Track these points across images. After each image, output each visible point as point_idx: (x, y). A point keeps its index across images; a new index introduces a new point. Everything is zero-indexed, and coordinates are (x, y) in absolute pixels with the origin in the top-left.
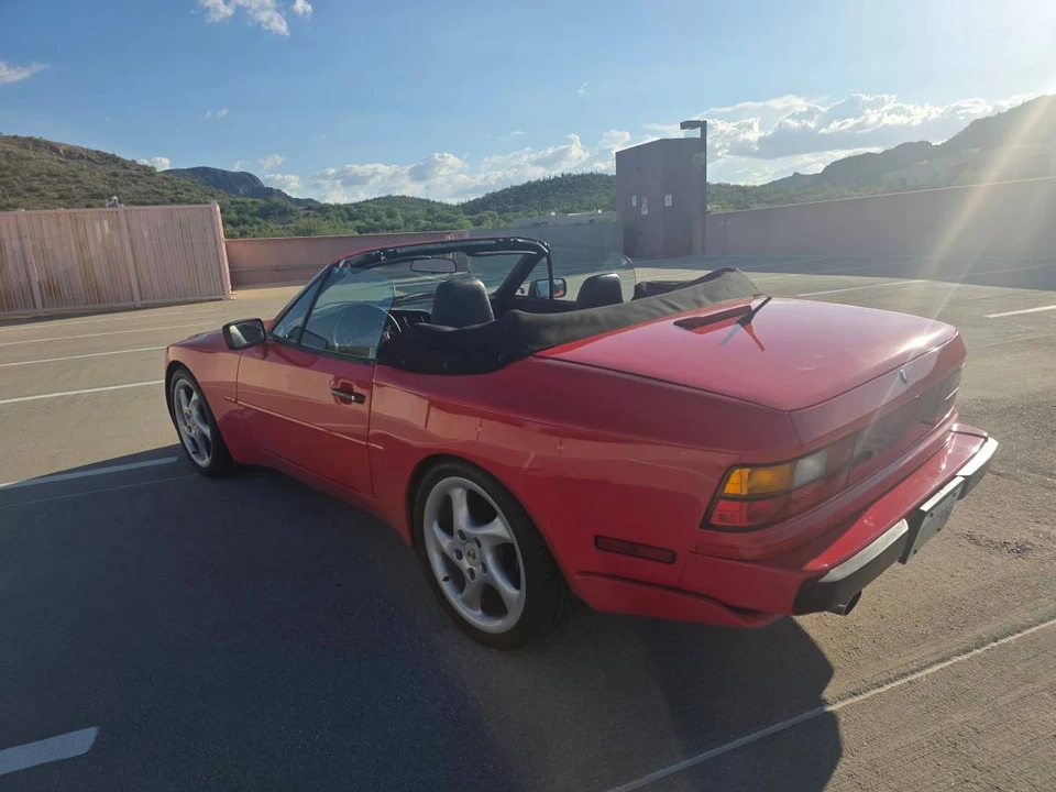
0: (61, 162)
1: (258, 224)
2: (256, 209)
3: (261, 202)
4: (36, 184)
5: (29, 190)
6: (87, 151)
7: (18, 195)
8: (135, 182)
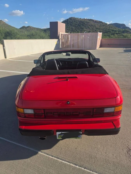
0: (94, 23)
1: (121, 34)
2: (122, 31)
3: (124, 30)
4: (89, 27)
5: (88, 28)
6: (98, 21)
7: (87, 29)
8: (103, 26)
